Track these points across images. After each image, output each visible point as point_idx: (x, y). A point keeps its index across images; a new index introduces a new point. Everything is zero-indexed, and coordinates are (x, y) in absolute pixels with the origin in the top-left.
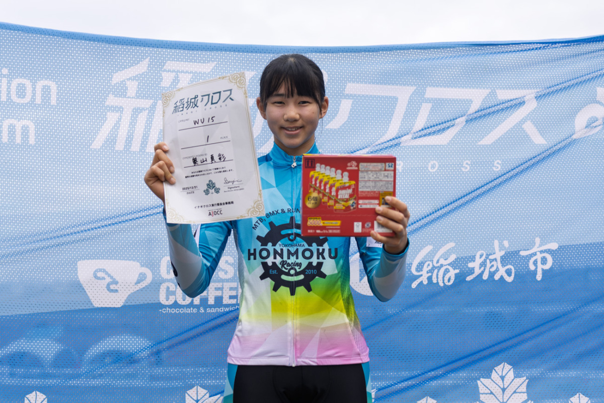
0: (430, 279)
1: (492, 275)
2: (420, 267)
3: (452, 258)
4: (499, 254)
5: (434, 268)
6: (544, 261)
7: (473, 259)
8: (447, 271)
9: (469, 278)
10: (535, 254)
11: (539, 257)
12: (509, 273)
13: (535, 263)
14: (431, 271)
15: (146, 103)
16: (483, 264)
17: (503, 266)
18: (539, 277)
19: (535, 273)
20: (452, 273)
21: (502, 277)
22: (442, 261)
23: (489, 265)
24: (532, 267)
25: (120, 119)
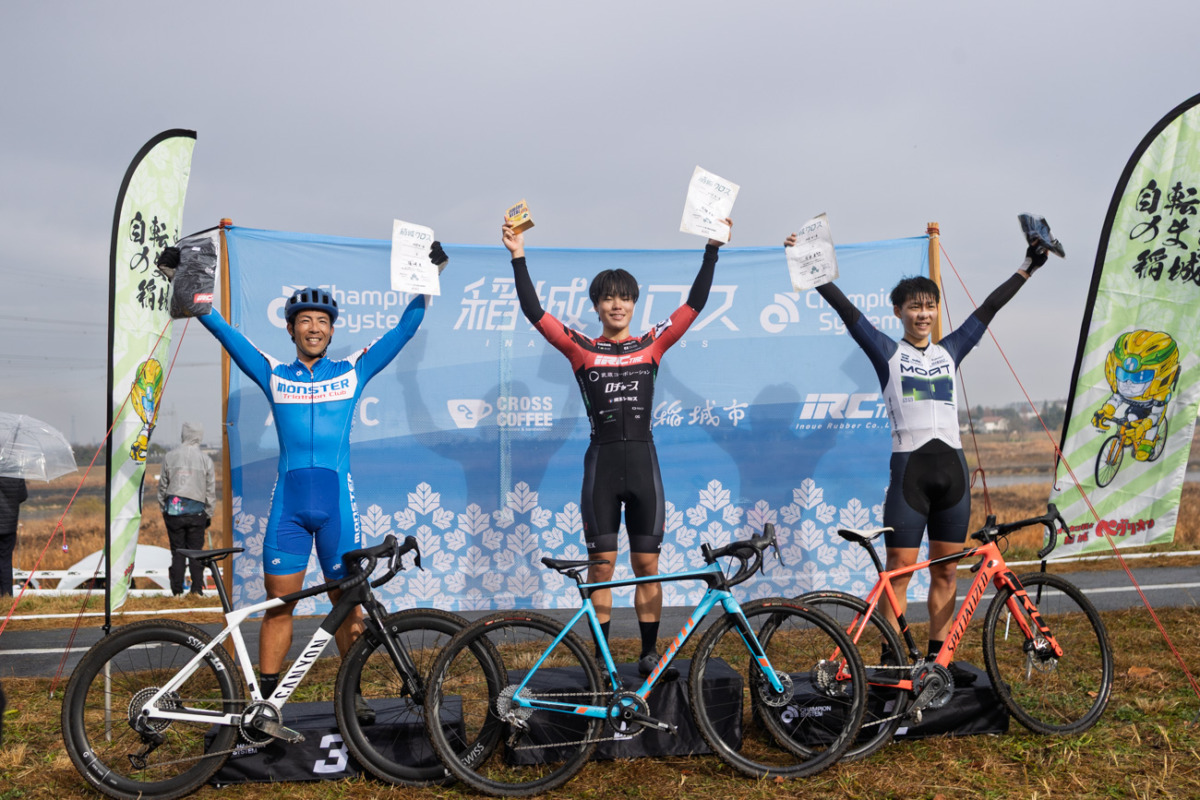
0: (665, 422)
1: (705, 421)
2: (659, 414)
3: (680, 409)
4: (709, 409)
5: (668, 415)
6: (739, 414)
7: (692, 411)
8: (676, 417)
9: (691, 423)
10: (732, 410)
11: (735, 412)
12: (716, 420)
13: (733, 415)
14: (666, 417)
15: (485, 302)
16: (699, 414)
17: (713, 416)
18: (735, 424)
19: (733, 421)
20: (679, 419)
21: (711, 424)
22: (673, 411)
23: (703, 415)
24: (731, 418)
25: (469, 312)
